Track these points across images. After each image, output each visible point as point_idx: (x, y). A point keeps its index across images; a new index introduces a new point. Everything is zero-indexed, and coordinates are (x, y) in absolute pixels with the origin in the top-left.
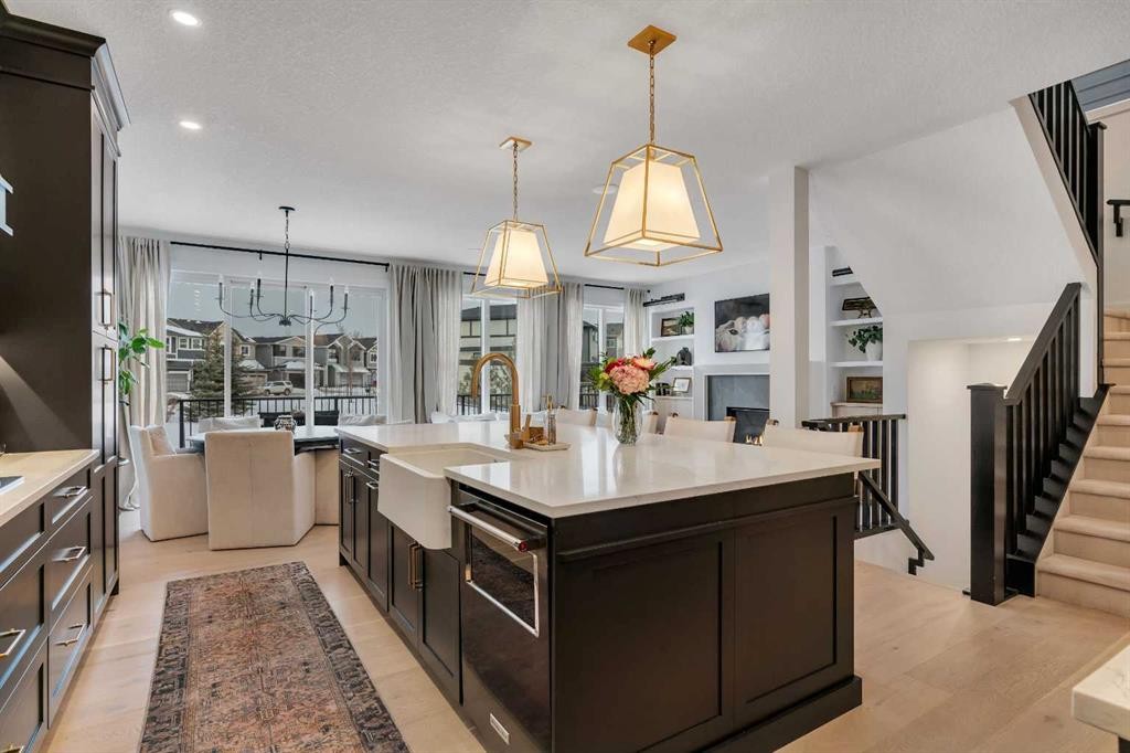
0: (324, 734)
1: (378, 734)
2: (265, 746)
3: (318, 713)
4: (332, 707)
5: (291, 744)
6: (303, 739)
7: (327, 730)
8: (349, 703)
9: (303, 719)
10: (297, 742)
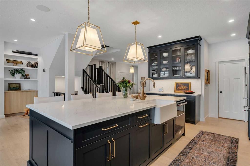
0: (194, 158)
1: (186, 152)
2: (206, 163)
3: (191, 161)
4: (188, 160)
5: (201, 160)
6: (198, 159)
7: (193, 158)
8: (184, 159)
9: (195, 162)
10: (200, 160)
